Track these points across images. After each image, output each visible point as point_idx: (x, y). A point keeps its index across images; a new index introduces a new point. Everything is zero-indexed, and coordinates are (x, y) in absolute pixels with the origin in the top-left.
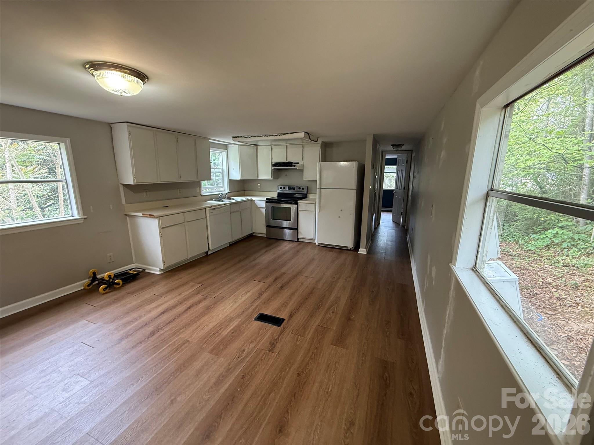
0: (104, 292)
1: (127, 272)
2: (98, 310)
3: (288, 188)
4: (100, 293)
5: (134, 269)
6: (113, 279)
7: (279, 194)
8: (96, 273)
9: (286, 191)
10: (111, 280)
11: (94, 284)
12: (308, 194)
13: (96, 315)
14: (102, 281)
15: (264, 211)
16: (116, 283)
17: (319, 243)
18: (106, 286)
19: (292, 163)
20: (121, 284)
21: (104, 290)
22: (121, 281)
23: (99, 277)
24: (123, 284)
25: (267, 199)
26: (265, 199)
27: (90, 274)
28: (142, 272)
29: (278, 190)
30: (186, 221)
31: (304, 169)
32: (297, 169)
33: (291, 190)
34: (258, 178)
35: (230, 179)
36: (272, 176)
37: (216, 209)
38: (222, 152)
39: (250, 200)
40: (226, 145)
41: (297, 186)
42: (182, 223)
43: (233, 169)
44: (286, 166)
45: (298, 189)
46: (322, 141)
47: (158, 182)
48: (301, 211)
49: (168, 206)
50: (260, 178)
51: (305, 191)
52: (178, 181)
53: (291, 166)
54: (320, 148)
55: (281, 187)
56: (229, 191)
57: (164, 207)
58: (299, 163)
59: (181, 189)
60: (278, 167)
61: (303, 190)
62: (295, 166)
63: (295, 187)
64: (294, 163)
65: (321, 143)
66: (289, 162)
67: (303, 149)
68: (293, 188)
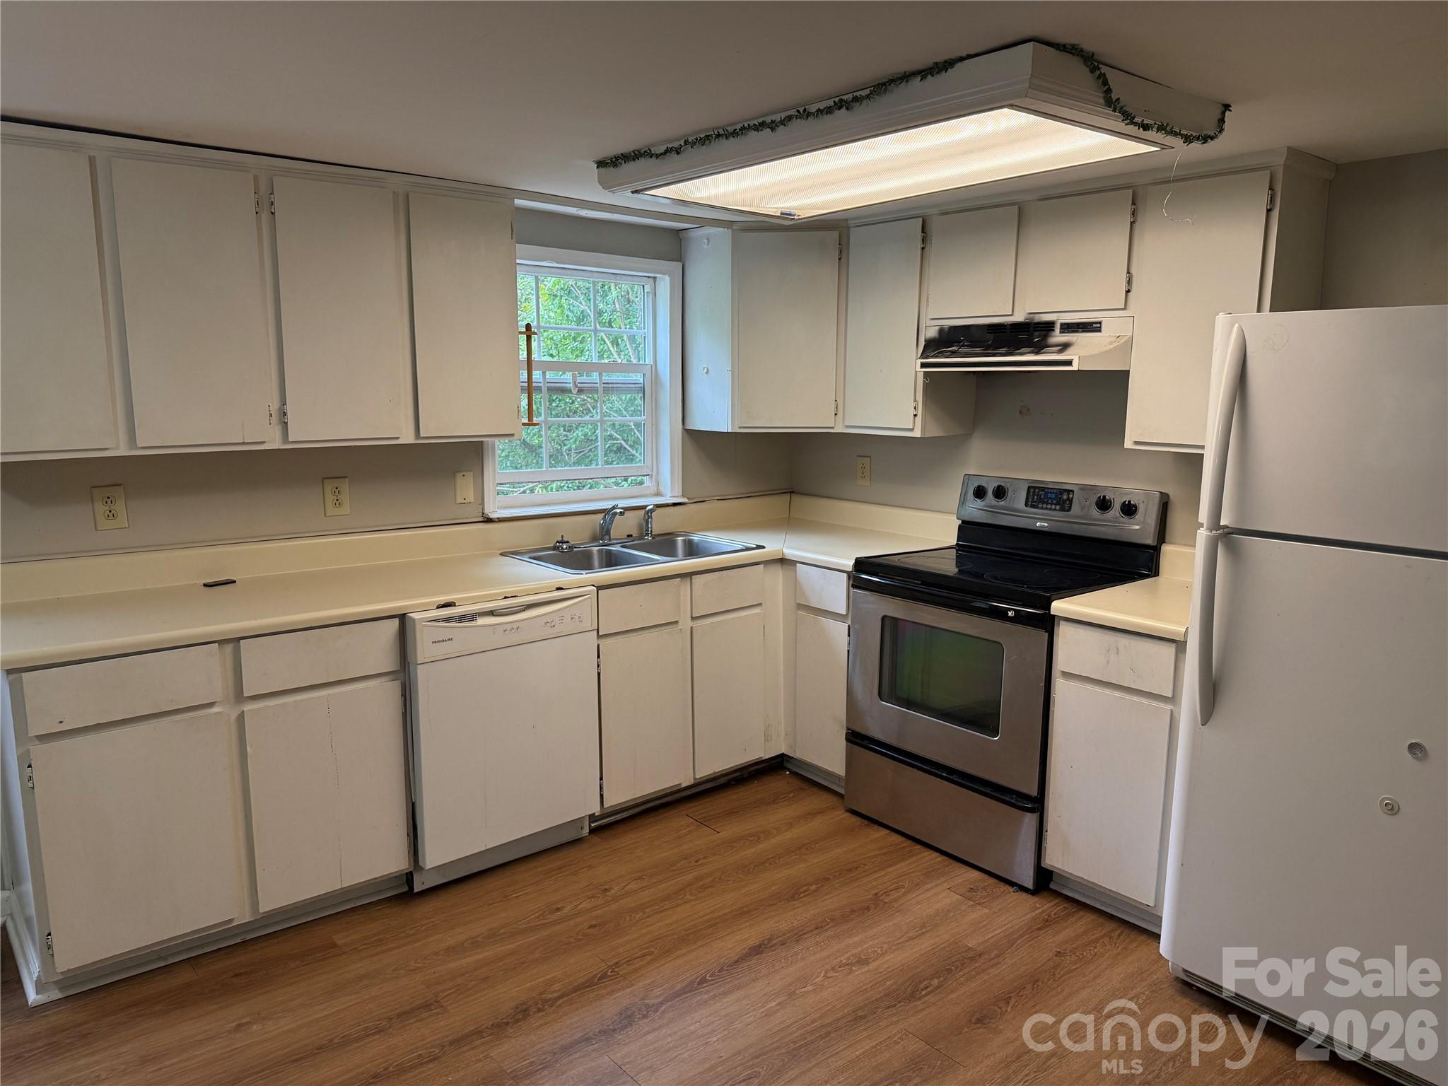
3: (1023, 495)
7: (967, 528)
9: (1014, 511)
12: (1166, 549)
15: (839, 632)
19: (1049, 326)
25: (861, 565)
26: (849, 564)
29: (963, 502)
30: (239, 696)
31: (1128, 372)
32: (1075, 367)
33: (1042, 508)
34: (839, 429)
35: (690, 427)
36: (915, 415)
37: (481, 621)
38: (657, 275)
39: (768, 563)
40: (681, 234)
41: (1084, 488)
42: (211, 705)
43: (705, 370)
44: (1003, 350)
45: (1095, 512)
46: (1291, 145)
47: (117, 448)
48: (1075, 685)
49: (235, 582)
50: (847, 427)
51: (1137, 527)
52: (263, 443)
53: (1040, 348)
54: (1272, 201)
55: (984, 485)
56: (683, 496)
57: (205, 585)
58: (1100, 323)
59: (345, 486)
60: (953, 354)
61: (1126, 519)
62: (1065, 347)
63: (1073, 491)
64: (1065, 324)
65: (1281, 160)
66: (1033, 318)
67: (1132, 223)
68: (1057, 498)
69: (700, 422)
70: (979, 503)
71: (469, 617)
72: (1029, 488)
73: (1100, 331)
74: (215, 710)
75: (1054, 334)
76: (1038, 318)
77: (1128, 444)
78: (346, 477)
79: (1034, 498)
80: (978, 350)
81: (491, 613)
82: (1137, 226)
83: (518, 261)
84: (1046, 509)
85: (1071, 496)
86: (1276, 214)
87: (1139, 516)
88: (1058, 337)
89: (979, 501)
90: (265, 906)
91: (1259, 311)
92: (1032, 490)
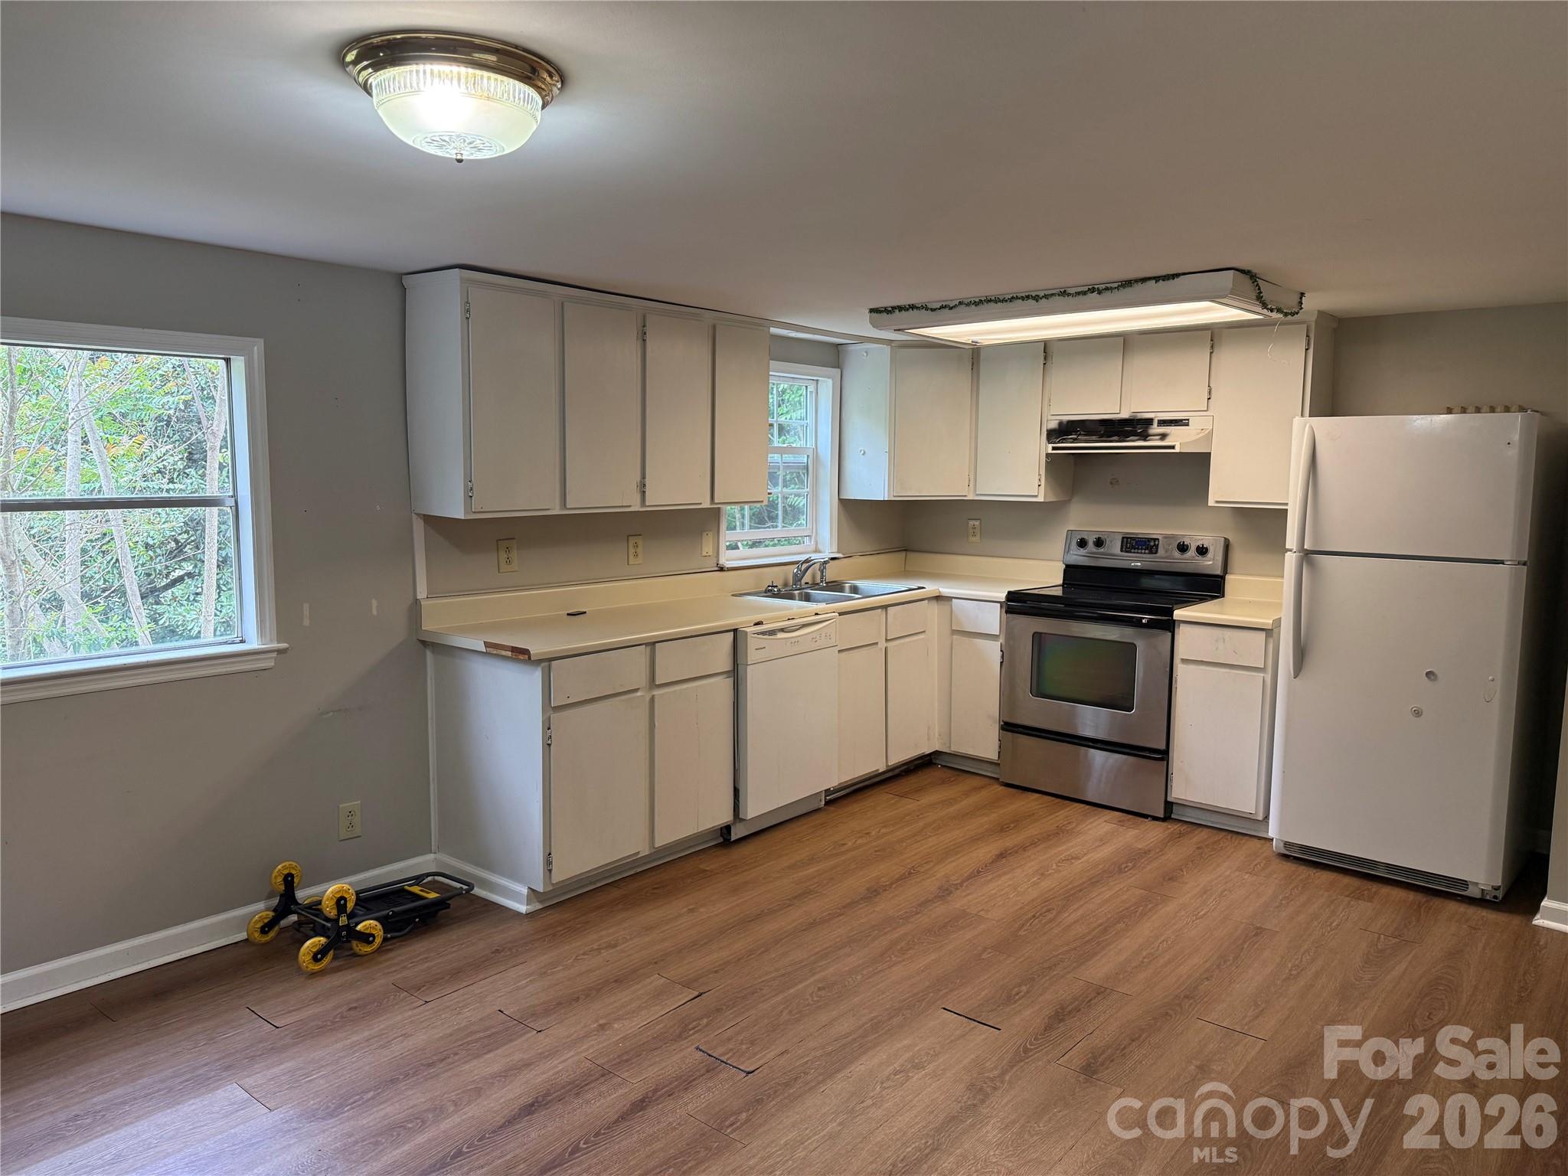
0: (317, 967)
1: (402, 890)
2: (285, 1048)
3: (1118, 544)
4: (299, 969)
5: (430, 878)
6: (350, 916)
7: (1070, 570)
8: (296, 880)
9: (1113, 556)
10: (343, 920)
11: (284, 923)
12: (1228, 577)
13: (276, 1070)
14: (312, 919)
15: (993, 651)
16: (359, 932)
17: (1287, 844)
18: (322, 940)
19: (1149, 422)
20: (378, 940)
21: (316, 958)
22: (379, 926)
23: (302, 895)
24: (385, 940)
25: (1012, 596)
26: (1002, 596)
27: (273, 881)
28: (459, 894)
29: (1067, 550)
30: (653, 684)
31: (1210, 453)
32: (1177, 450)
33: (1134, 553)
34: (971, 497)
35: (844, 496)
36: (1039, 485)
37: (780, 635)
38: (820, 378)
39: (929, 599)
40: (840, 347)
41: (1167, 537)
42: (636, 690)
43: (862, 452)
44: (1115, 438)
45: (1177, 554)
46: (1320, 309)
47: (554, 509)
48: (1192, 667)
49: (585, 612)
50: (977, 495)
51: (1211, 563)
52: (630, 506)
53: (1145, 436)
54: (1308, 344)
55: (1086, 537)
56: (838, 552)
57: (568, 614)
58: (1188, 420)
59: (640, 541)
60: (1075, 440)
61: (1200, 557)
62: (1163, 436)
63: (1158, 539)
64: (1161, 420)
65: (1314, 318)
66: (1136, 416)
67: (1211, 353)
68: (1148, 545)
69: (854, 493)
70: (1082, 551)
71: (772, 632)
72: (1123, 538)
73: (1188, 425)
74: (639, 694)
75: (1152, 427)
76: (1140, 416)
77: (1211, 503)
78: (640, 535)
79: (1126, 546)
80: (1094, 438)
81: (782, 630)
82: (1213, 355)
83: (771, 373)
84: (1138, 553)
85: (1157, 543)
86: (1311, 351)
87: (1210, 555)
88: (1155, 429)
89: (1082, 549)
90: (659, 843)
91: (1302, 415)
92: (1125, 540)
